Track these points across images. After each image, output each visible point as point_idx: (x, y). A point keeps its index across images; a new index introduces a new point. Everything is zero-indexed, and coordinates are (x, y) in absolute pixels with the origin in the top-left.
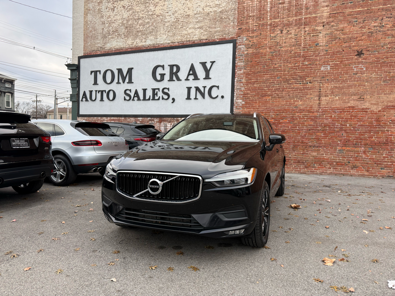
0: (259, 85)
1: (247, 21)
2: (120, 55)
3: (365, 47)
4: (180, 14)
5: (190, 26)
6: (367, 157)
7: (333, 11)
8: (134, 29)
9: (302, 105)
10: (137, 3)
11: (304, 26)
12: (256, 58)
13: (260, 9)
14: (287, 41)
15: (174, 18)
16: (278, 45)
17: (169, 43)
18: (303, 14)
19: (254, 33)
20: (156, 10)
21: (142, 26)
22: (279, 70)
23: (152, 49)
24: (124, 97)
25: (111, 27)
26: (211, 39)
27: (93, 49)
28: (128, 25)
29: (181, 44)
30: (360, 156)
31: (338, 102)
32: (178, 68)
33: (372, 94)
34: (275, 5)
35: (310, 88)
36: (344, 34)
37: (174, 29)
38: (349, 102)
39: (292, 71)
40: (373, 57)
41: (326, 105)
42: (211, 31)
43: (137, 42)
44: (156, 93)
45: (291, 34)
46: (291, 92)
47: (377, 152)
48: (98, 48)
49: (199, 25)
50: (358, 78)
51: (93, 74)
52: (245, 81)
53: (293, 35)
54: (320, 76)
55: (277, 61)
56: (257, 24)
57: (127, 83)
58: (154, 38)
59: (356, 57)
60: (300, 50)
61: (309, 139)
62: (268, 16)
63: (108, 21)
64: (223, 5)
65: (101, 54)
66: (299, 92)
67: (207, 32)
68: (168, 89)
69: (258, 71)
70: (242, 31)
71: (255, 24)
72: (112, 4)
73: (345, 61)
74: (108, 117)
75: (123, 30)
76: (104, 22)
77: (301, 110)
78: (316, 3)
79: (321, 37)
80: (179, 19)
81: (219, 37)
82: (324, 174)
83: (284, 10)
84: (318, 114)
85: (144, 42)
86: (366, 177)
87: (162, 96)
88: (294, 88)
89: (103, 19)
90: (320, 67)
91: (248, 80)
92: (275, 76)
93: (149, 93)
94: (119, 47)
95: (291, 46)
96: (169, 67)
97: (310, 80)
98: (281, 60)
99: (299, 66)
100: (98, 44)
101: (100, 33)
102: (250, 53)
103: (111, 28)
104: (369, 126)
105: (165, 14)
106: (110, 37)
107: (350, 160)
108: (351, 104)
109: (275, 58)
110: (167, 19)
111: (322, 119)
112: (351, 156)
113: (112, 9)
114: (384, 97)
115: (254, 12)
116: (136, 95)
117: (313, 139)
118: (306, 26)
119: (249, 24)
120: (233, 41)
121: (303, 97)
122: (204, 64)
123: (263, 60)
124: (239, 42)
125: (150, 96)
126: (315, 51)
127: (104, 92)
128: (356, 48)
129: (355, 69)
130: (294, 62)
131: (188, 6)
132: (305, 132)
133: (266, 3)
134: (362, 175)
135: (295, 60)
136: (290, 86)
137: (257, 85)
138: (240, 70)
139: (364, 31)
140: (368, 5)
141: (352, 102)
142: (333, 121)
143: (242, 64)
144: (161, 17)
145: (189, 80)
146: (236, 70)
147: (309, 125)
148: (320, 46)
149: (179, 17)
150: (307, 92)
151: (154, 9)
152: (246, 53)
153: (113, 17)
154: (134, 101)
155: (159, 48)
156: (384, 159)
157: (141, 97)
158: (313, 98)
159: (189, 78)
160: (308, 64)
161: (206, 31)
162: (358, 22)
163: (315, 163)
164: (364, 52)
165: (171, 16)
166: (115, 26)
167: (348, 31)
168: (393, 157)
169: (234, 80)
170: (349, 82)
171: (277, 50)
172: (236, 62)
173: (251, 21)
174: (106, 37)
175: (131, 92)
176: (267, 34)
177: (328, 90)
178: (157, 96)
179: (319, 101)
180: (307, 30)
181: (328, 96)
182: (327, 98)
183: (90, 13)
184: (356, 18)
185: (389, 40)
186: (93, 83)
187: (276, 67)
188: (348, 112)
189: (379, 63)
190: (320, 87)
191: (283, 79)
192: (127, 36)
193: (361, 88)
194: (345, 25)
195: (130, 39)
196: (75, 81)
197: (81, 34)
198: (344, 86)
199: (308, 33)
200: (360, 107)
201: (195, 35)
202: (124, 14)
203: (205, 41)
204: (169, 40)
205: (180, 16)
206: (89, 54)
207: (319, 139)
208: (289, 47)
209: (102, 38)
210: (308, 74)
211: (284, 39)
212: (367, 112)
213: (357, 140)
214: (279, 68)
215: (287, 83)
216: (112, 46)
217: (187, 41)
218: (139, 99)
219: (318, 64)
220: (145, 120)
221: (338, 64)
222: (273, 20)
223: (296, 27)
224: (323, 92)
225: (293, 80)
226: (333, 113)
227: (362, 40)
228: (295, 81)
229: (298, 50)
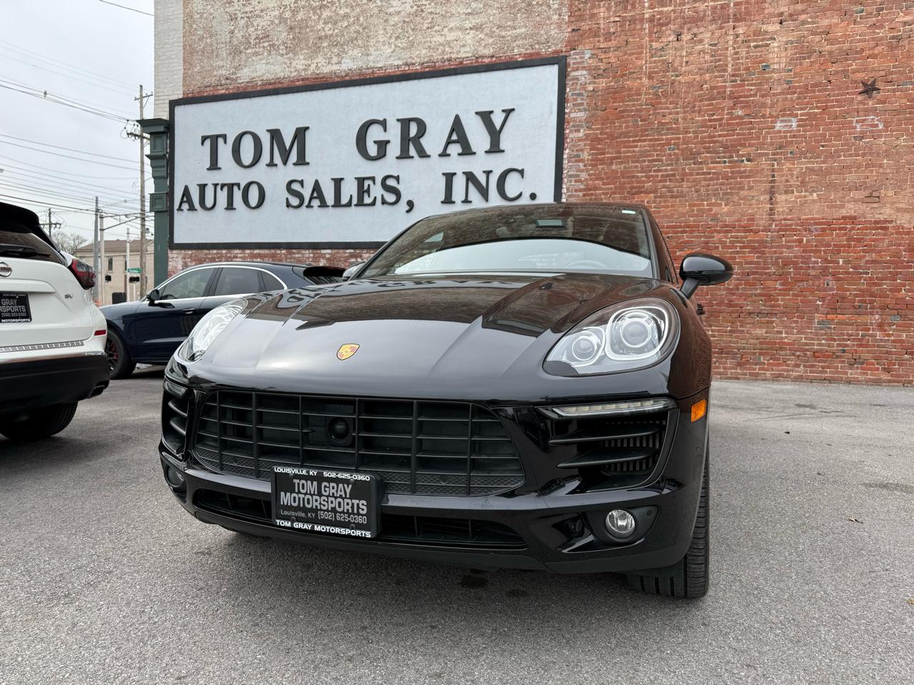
0: (625, 167)
1: (592, 12)
2: (275, 96)
3: (883, 73)
5: (452, 25)
6: (887, 338)
8: (312, 31)
9: (729, 214)
11: (733, 22)
12: (615, 99)
14: (691, 59)
15: (412, 3)
16: (671, 69)
17: (398, 66)
19: (610, 41)
21: (330, 25)
22: (672, 128)
23: (355, 80)
24: (287, 199)
25: (253, 26)
26: (504, 56)
27: (207, 81)
28: (296, 23)
29: (428, 67)
30: (871, 336)
31: (817, 206)
32: (422, 128)
33: (899, 186)
35: (747, 174)
36: (831, 42)
37: (410, 31)
38: (842, 206)
39: (704, 132)
40: (902, 96)
41: (787, 214)
42: (503, 37)
43: (319, 65)
44: (366, 188)
45: (701, 41)
46: (703, 183)
47: (910, 326)
48: (219, 80)
49: (473, 21)
50: (865, 148)
51: (208, 142)
52: (590, 157)
53: (707, 46)
54: (772, 144)
55: (667, 108)
56: (618, 19)
57: (294, 164)
58: (360, 54)
59: (860, 98)
60: (725, 82)
61: (747, 297)
63: (243, 13)
65: (227, 95)
66: (722, 184)
67: (493, 39)
68: (397, 178)
69: (622, 133)
70: (581, 36)
71: (612, 19)
73: (834, 106)
74: (247, 249)
75: (281, 35)
76: (235, 14)
77: (726, 226)
79: (776, 50)
80: (423, 7)
81: (523, 51)
82: (784, 381)
84: (769, 236)
85: (336, 64)
86: (886, 386)
87: (382, 196)
88: (709, 173)
89: (232, 9)
90: (772, 122)
91: (597, 154)
92: (663, 145)
93: (350, 189)
94: (273, 76)
95: (701, 71)
96: (399, 125)
97: (749, 154)
98: (678, 106)
99: (721, 119)
100: (220, 69)
101: (226, 43)
102: (601, 88)
103: (253, 29)
104: (891, 262)
106: (247, 52)
107: (847, 346)
108: (849, 211)
109: (663, 100)
110: (392, 6)
111: (778, 247)
112: (848, 334)
116: (315, 195)
117: (756, 295)
118: (739, 22)
119: (598, 19)
120: (559, 61)
121: (731, 194)
122: (486, 116)
123: (634, 105)
124: (574, 63)
125: (351, 196)
126: (760, 84)
127: (235, 188)
128: (860, 76)
129: (858, 126)
130: (708, 110)
132: (738, 279)
134: (875, 381)
135: (712, 104)
136: (699, 169)
137: (618, 166)
138: (576, 131)
139: (881, 35)
141: (851, 205)
142: (803, 252)
143: (582, 114)
145: (449, 155)
146: (567, 131)
147: (746, 263)
148: (773, 71)
150: (740, 183)
152: (592, 89)
153: (256, 3)
154: (309, 209)
155: (375, 78)
157: (330, 199)
158: (756, 198)
159: (448, 152)
160: (743, 114)
161: (491, 35)
162: (864, 14)
163: (760, 354)
164: (879, 85)
166: (261, 24)
167: (840, 34)
169: (563, 154)
170: (842, 158)
171: (668, 82)
172: (566, 111)
173: (604, 12)
174: (241, 52)
175: (303, 186)
176: (643, 42)
177: (792, 178)
178: (369, 196)
179: (771, 204)
180: (741, 32)
181: (792, 192)
182: (791, 198)
184: (861, 4)
186: (208, 165)
187: (666, 123)
188: (840, 229)
190: (773, 171)
191: (682, 151)
192: (292, 50)
193: (872, 171)
194: (833, 21)
195: (302, 57)
196: (164, 162)
197: (176, 44)
198: (832, 168)
199: (743, 41)
200: (869, 217)
201: (464, 46)
203: (489, 60)
204: (399, 59)
206: (197, 95)
207: (770, 295)
208: (697, 74)
209: (231, 54)
210: (744, 139)
211: (685, 54)
212: (886, 228)
213: (863, 296)
214: (674, 126)
215: (692, 161)
216: (254, 75)
217: (443, 61)
218: (323, 204)
219: (768, 115)
220: (339, 255)
221: (816, 114)
222: (656, 10)
223: (714, 25)
224: (781, 182)
225: (707, 153)
226: (805, 233)
227: (874, 56)
228: (711, 157)
229: (718, 82)
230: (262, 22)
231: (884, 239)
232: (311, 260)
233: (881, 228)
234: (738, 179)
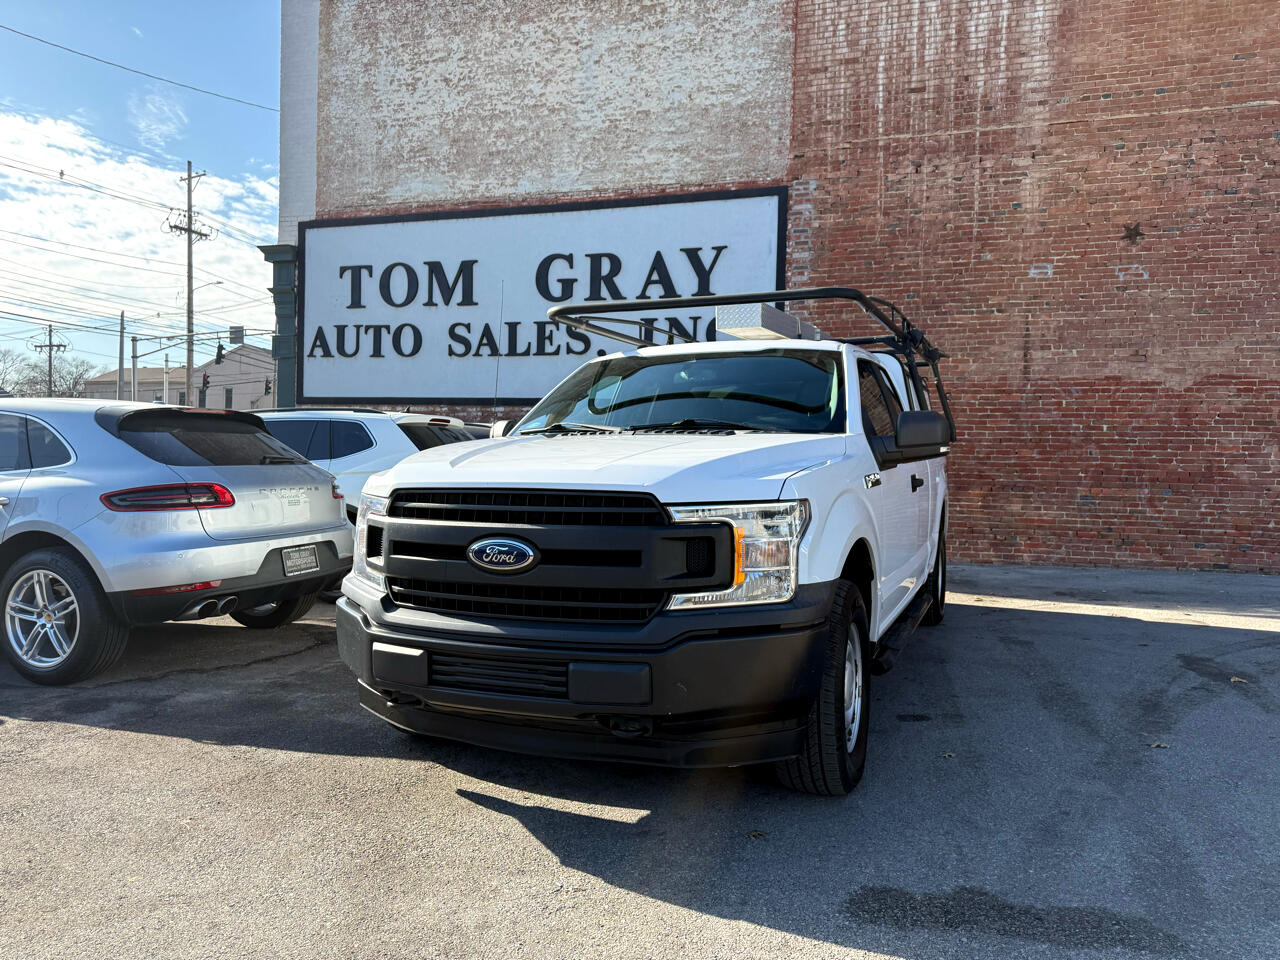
0: (856, 316)
1: (818, 136)
2: (435, 221)
3: (1147, 217)
4: (621, 109)
5: (652, 145)
6: (1157, 515)
7: (1059, 118)
8: (480, 145)
9: (978, 372)
10: (488, 71)
11: (980, 154)
12: (845, 238)
13: (855, 103)
14: (933, 194)
15: (604, 118)
16: (909, 205)
17: (587, 192)
18: (978, 122)
19: (839, 170)
20: (548, 94)
21: (503, 140)
22: (911, 273)
23: (534, 206)
24: (450, 346)
25: (407, 136)
26: (714, 183)
27: (347, 201)
28: (461, 135)
29: (623, 194)
30: (1140, 513)
31: (1076, 365)
32: (616, 264)
33: (1167, 344)
34: (897, 93)
35: (998, 326)
36: (1090, 180)
37: (602, 150)
38: (1105, 365)
39: (948, 277)
40: (1169, 243)
41: (1044, 373)
42: (712, 162)
43: (490, 186)
44: (547, 334)
45: (943, 174)
46: (947, 336)
47: (1184, 500)
48: (363, 200)
49: (678, 142)
50: (1128, 301)
51: (348, 274)
52: (816, 304)
53: (950, 180)
54: (1025, 293)
55: (906, 250)
56: (848, 146)
57: (458, 304)
58: (540, 176)
59: (1122, 244)
60: (971, 221)
61: (1000, 467)
62: (880, 124)
63: (395, 120)
64: (750, 89)
65: (373, 217)
66: (970, 337)
67: (701, 164)
69: (854, 278)
70: (806, 163)
72: (407, 70)
73: (1093, 252)
75: (443, 148)
76: (384, 121)
77: (974, 386)
78: (1013, 92)
80: (618, 123)
81: (737, 179)
83: (923, 108)
84: (1024, 398)
85: (511, 186)
86: (1157, 570)
87: (568, 344)
88: (954, 325)
89: (380, 114)
90: (1025, 268)
92: (901, 292)
93: (527, 336)
94: (432, 198)
95: (944, 209)
96: (589, 260)
98: (919, 248)
100: (363, 188)
101: (372, 155)
102: (828, 225)
103: (406, 140)
104: (1160, 429)
105: (574, 106)
106: (401, 166)
107: (1113, 524)
108: (1113, 370)
109: (901, 241)
110: (580, 120)
111: (1034, 410)
112: (1114, 511)
113: (408, 85)
114: (1198, 352)
115: (838, 111)
116: (485, 341)
117: (1009, 465)
118: (986, 154)
119: (825, 145)
120: (780, 191)
121: (979, 349)
122: (693, 255)
123: (867, 245)
124: (796, 195)
125: (530, 344)
126: (1011, 225)
127: (384, 331)
128: (1122, 220)
130: (952, 253)
131: (644, 86)
132: (988, 447)
133: (872, 89)
134: (1146, 563)
135: (957, 247)
136: (942, 320)
137: (849, 316)
138: (800, 274)
139: (1144, 174)
140: (1152, 105)
141: (1114, 365)
143: (806, 255)
144: (563, 113)
145: (649, 298)
146: (789, 274)
147: (999, 429)
148: (1025, 211)
149: (618, 118)
150: (991, 336)
151: (543, 91)
152: (817, 225)
153: (411, 110)
154: (477, 359)
155: (558, 204)
156: (1203, 520)
157: (503, 347)
158: (1008, 354)
159: (649, 294)
160: (992, 259)
161: (698, 158)
162: (1125, 150)
163: (1016, 533)
164: (1143, 229)
165: (592, 111)
166: (417, 135)
167: (1099, 172)
168: (1227, 513)
170: (1104, 311)
172: (788, 250)
173: (832, 137)
174: (391, 166)
175: (469, 331)
176: (878, 172)
177: (1049, 332)
178: (551, 344)
179: (1026, 361)
180: (988, 165)
181: (1049, 348)
182: (1048, 354)
183: (339, 93)
184: (1122, 139)
185: (1208, 199)
186: (349, 303)
187: (905, 267)
188: (1103, 391)
189: (1185, 261)
190: (1027, 323)
191: (923, 299)
192: (452, 166)
193: (1137, 326)
194: (1091, 156)
195: (468, 176)
196: (290, 295)
197: (308, 155)
198: (1093, 321)
199: (991, 175)
200: (1135, 378)
201: (666, 171)
202: (447, 100)
203: (697, 188)
204: (589, 183)
205: (621, 115)
206: (334, 217)
207: (1027, 465)
208: (939, 211)
209: (377, 168)
210: (995, 287)
211: (925, 188)
212: (1154, 391)
213: (1130, 467)
214: (913, 270)
215: (934, 311)
216: (408, 195)
217: (641, 187)
218: (495, 352)
219: (1020, 260)
220: (513, 414)
221: (1074, 260)
222: (892, 136)
223: (958, 157)
224: (1036, 336)
225: (952, 301)
226: (1064, 395)
227: (1137, 198)
228: (957, 307)
229: (963, 221)
230: (418, 133)
231: (1151, 403)
232: (479, 419)
233: (1148, 390)
234: (988, 333)
